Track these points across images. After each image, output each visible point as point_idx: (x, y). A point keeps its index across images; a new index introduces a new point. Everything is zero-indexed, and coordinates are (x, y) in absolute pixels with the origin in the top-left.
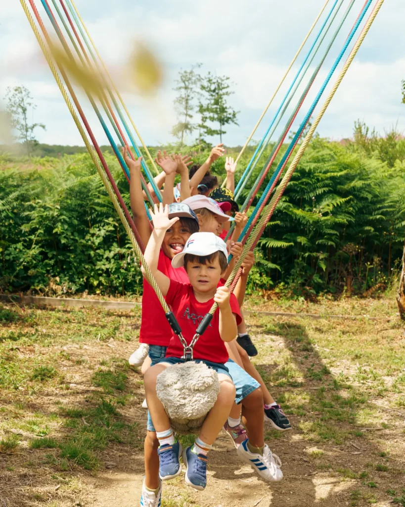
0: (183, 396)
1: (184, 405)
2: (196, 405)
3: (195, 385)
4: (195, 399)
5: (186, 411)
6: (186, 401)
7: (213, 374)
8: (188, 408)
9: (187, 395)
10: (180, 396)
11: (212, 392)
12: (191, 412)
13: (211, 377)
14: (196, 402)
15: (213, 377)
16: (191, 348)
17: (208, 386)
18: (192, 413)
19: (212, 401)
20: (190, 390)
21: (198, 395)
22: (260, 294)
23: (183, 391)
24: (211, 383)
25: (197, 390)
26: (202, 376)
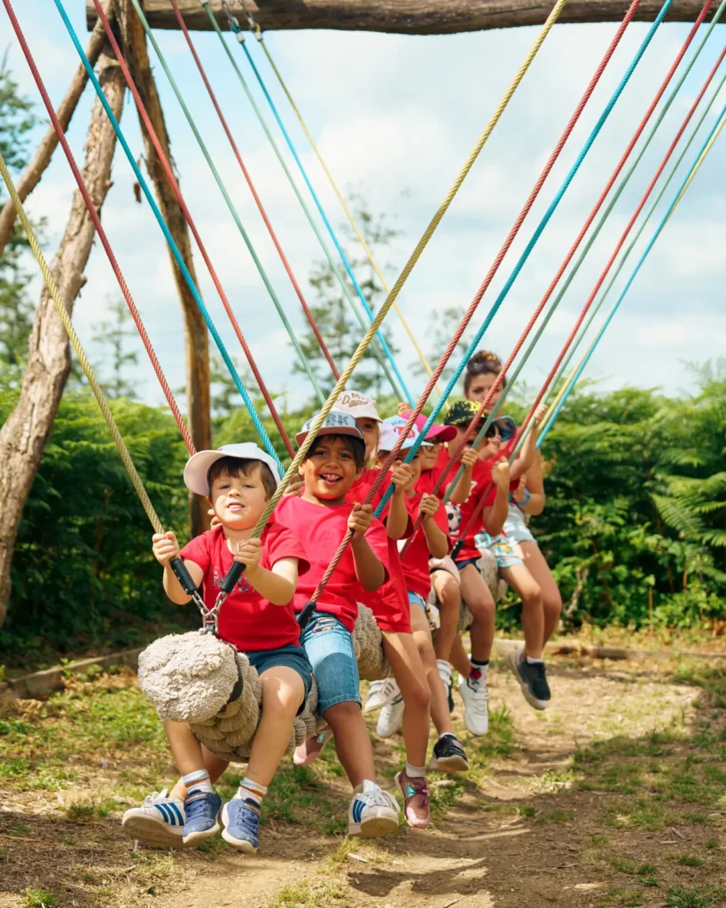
0: (175, 686)
1: (177, 699)
2: (194, 700)
3: (192, 668)
4: (194, 689)
5: (181, 709)
6: (180, 694)
7: (222, 650)
8: (183, 705)
9: (182, 684)
10: (171, 686)
11: (219, 680)
12: (188, 710)
13: (219, 655)
14: (194, 696)
15: (223, 655)
16: (215, 616)
17: (213, 671)
18: (190, 713)
19: (223, 694)
20: (185, 676)
21: (198, 683)
22: (707, 626)
23: (175, 678)
24: (218, 664)
25: (197, 676)
26: (203, 653)
